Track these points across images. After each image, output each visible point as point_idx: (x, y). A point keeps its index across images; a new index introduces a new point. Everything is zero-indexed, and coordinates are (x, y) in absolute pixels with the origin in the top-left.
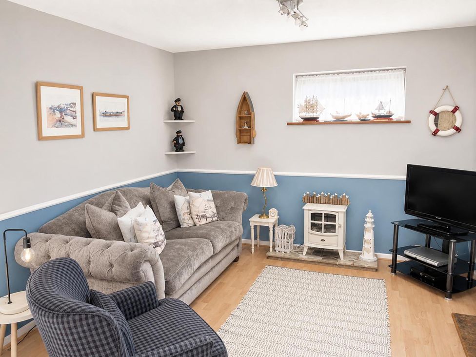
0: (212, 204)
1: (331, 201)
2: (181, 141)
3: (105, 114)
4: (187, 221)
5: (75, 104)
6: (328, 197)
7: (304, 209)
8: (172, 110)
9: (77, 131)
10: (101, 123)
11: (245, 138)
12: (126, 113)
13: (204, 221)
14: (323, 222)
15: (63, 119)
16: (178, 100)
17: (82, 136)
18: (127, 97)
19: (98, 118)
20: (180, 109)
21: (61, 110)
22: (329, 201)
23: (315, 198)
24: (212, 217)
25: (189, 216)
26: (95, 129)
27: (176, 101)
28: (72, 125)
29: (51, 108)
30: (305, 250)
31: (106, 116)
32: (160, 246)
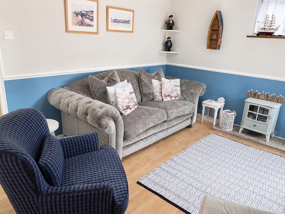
0: (179, 89)
1: (269, 99)
2: (169, 44)
3: (115, 21)
4: (158, 97)
5: (92, 12)
6: (268, 95)
7: (245, 101)
8: (166, 23)
9: (94, 29)
10: (112, 26)
11: (214, 46)
12: (131, 22)
13: (169, 99)
14: (257, 113)
15: (84, 20)
16: (171, 16)
17: (97, 33)
18: (133, 11)
19: (110, 23)
20: (171, 22)
21: (82, 15)
22: (267, 98)
23: (257, 95)
24: (175, 97)
25: (160, 94)
26: (108, 30)
27: (169, 17)
28: (90, 25)
29: (75, 13)
30: (241, 130)
31: (116, 22)
32: (130, 109)
